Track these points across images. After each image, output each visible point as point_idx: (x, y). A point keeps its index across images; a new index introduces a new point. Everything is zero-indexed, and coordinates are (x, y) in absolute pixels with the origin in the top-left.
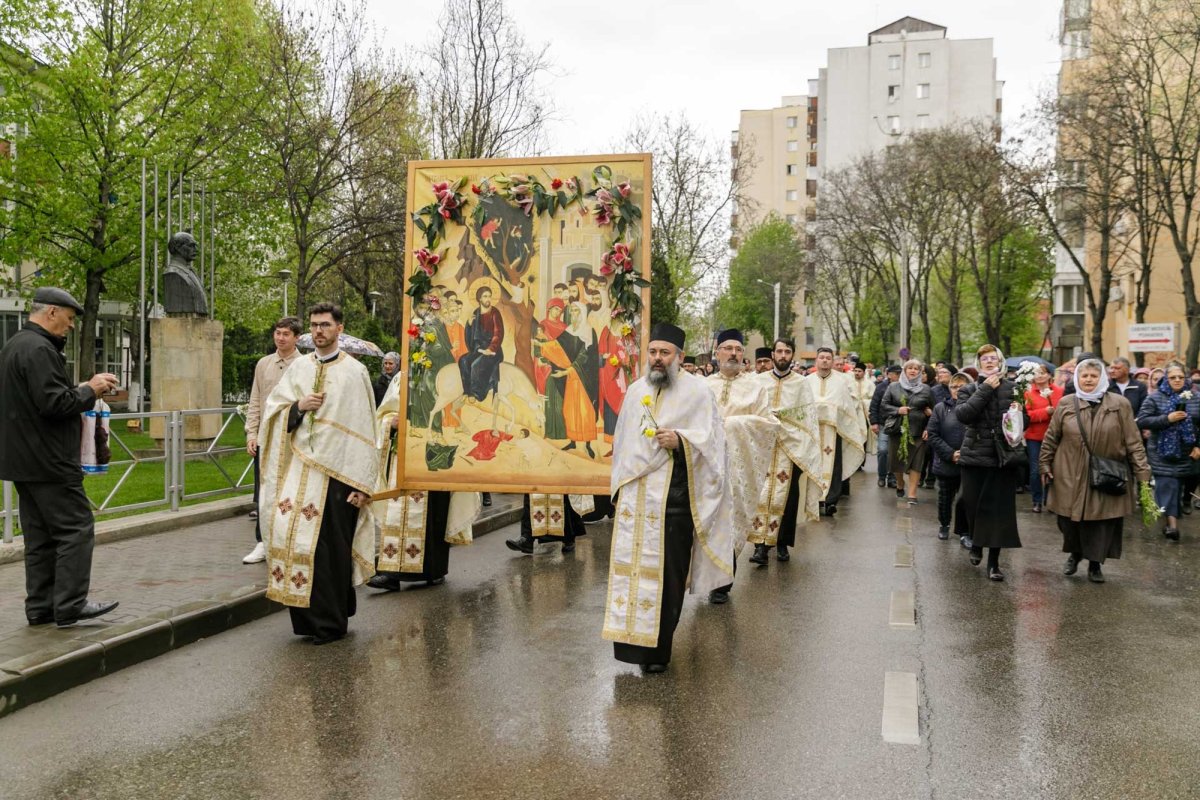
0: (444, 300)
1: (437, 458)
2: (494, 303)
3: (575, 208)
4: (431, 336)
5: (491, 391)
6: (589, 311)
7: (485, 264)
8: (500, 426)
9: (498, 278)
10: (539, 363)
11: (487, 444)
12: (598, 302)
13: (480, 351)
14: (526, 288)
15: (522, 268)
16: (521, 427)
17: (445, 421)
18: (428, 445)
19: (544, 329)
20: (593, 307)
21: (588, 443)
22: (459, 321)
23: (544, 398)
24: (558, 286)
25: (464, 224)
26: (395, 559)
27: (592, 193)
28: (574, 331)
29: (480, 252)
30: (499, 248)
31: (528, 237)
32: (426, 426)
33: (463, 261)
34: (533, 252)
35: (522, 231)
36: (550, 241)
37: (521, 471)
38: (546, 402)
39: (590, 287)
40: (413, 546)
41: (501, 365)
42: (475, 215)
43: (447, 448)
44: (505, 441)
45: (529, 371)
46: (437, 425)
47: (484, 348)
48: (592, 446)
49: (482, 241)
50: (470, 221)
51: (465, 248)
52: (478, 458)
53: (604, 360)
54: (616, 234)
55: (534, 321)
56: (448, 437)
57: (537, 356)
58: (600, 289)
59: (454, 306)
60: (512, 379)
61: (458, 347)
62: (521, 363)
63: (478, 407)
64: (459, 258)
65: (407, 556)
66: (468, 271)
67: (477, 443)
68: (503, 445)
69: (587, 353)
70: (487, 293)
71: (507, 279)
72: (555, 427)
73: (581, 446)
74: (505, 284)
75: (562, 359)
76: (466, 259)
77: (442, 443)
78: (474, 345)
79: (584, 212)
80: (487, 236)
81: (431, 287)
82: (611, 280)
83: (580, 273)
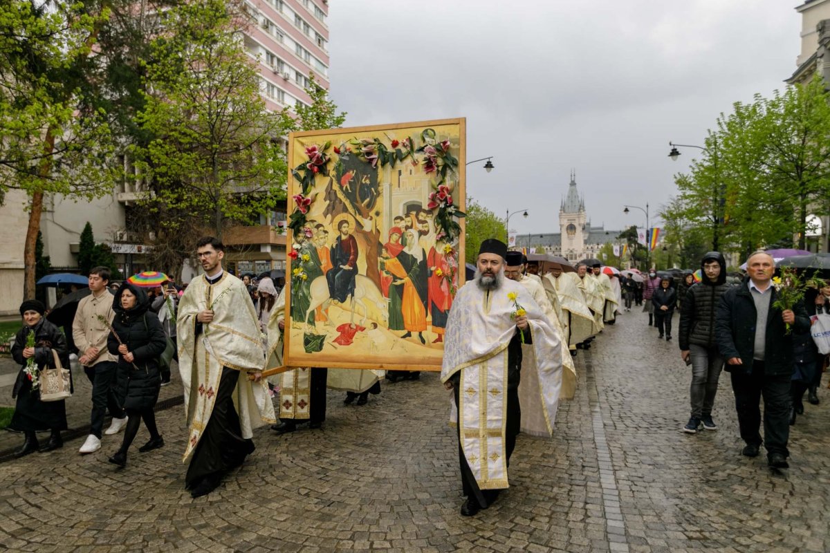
0: (315, 231)
1: (311, 344)
2: (351, 232)
3: (408, 161)
4: (306, 257)
5: (350, 295)
6: (420, 236)
7: (344, 204)
8: (357, 321)
9: (353, 214)
10: (384, 275)
11: (347, 333)
12: (426, 229)
13: (341, 266)
14: (374, 220)
15: (370, 206)
16: (371, 321)
17: (317, 317)
18: (305, 335)
19: (387, 250)
20: (422, 233)
21: (420, 333)
22: (326, 245)
23: (388, 300)
24: (396, 218)
25: (328, 175)
26: (291, 410)
27: (421, 150)
28: (409, 250)
29: (340, 195)
30: (354, 191)
31: (375, 183)
32: (304, 321)
33: (328, 202)
34: (379, 194)
35: (370, 179)
36: (391, 185)
37: (372, 353)
38: (389, 303)
39: (420, 218)
40: (302, 401)
41: (357, 277)
42: (337, 169)
43: (319, 337)
44: (360, 332)
45: (377, 280)
46: (311, 320)
47: (344, 265)
48: (423, 335)
49: (341, 187)
50: (333, 173)
51: (329, 193)
52: (340, 344)
53: (432, 272)
54: (440, 178)
55: (380, 244)
56: (320, 328)
57: (382, 269)
58: (427, 219)
59: (322, 235)
60: (364, 286)
61: (326, 264)
62: (371, 275)
63: (341, 307)
64: (325, 200)
65: (299, 407)
66: (331, 210)
67: (339, 333)
68: (358, 334)
69: (419, 267)
70: (345, 225)
71: (360, 214)
72: (396, 321)
73: (415, 335)
74: (359, 218)
75: (401, 272)
76: (330, 200)
77: (315, 333)
78: (337, 263)
79: (415, 163)
80: (345, 183)
81: (306, 221)
82: (436, 212)
83: (413, 208)
